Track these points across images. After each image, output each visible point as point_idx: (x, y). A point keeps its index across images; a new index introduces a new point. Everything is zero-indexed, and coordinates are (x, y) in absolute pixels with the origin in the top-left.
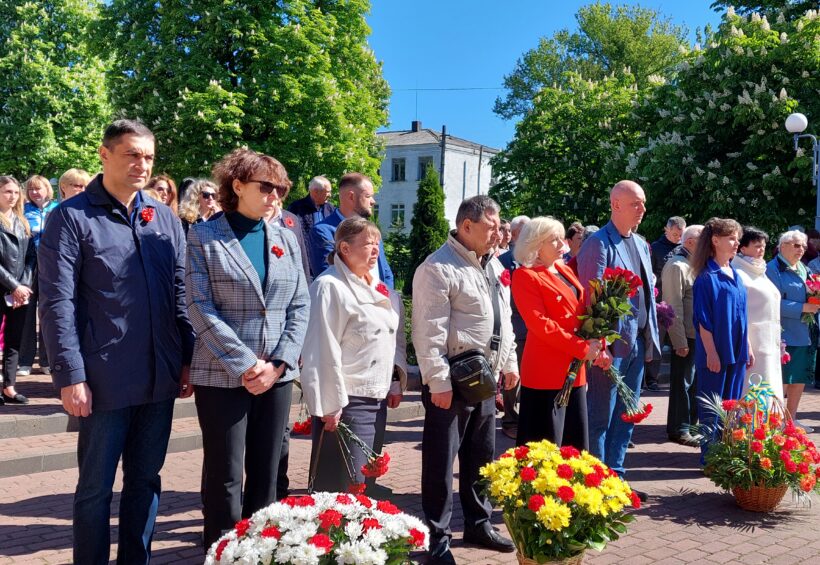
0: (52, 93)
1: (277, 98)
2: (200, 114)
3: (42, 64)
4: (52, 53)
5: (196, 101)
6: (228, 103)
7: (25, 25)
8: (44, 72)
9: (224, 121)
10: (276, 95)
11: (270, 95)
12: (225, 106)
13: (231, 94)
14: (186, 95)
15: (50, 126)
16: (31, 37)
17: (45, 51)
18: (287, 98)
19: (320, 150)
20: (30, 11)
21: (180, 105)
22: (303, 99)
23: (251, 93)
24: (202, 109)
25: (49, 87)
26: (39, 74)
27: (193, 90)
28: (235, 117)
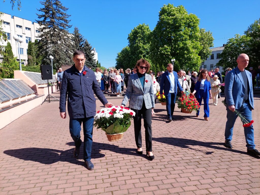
0: (143, 50)
1: (177, 47)
2: (162, 52)
3: (141, 45)
4: (143, 43)
5: (162, 49)
6: (168, 49)
7: (139, 38)
8: (141, 46)
9: (167, 53)
10: (177, 46)
11: (175, 46)
12: (167, 50)
13: (168, 47)
14: (161, 48)
15: (142, 56)
16: (139, 40)
17: (142, 42)
18: (179, 46)
19: (186, 56)
20: (139, 35)
21: (159, 50)
22: (182, 46)
23: (172, 46)
24: (163, 51)
25: (142, 49)
26: (141, 47)
27: (162, 47)
28: (169, 51)
